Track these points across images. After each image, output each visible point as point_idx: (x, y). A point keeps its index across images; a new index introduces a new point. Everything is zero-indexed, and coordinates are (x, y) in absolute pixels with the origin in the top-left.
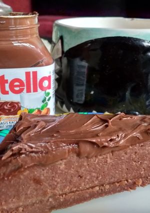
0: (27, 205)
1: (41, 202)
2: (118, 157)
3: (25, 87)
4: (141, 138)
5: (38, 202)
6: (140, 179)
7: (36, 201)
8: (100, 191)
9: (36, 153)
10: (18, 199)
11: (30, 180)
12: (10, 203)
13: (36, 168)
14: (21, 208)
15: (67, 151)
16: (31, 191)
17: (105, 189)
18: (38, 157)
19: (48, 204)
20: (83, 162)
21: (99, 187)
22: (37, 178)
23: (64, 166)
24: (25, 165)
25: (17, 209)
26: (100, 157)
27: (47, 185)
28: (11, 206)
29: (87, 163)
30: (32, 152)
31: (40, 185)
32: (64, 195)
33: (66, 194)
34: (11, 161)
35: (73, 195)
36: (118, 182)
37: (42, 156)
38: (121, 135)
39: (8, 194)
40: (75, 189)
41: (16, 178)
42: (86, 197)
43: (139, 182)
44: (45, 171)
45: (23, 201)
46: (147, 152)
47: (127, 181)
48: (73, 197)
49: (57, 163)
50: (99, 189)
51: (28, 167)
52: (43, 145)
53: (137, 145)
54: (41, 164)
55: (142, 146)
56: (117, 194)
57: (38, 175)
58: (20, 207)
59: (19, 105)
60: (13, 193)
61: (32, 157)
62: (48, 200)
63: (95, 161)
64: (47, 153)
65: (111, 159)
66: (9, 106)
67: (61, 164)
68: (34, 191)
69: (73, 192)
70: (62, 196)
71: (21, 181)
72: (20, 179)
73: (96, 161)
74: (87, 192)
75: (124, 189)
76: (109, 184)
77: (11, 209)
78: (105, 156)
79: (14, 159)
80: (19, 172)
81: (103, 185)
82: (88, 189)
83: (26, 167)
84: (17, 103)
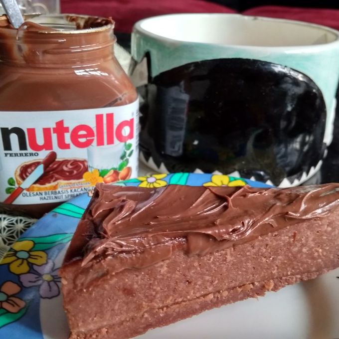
0: (114, 325)
1: (133, 319)
2: (242, 253)
3: (95, 138)
4: (275, 225)
5: (128, 319)
6: (271, 281)
7: (126, 318)
8: (215, 300)
9: (128, 252)
10: (101, 318)
11: (119, 290)
12: (89, 324)
13: (127, 274)
14: (104, 329)
15: (171, 249)
16: (119, 306)
17: (222, 297)
18: (131, 259)
19: (143, 321)
20: (193, 261)
21: (214, 294)
22: (129, 287)
23: (166, 269)
24: (112, 271)
25: (99, 330)
26: (217, 254)
27: (141, 296)
28: (92, 327)
29: (199, 262)
30: (122, 252)
31: (133, 296)
32: (165, 309)
33: (167, 307)
34: (92, 266)
35: (178, 307)
36: (240, 287)
37: (136, 257)
38: (246, 222)
39: (88, 312)
40: (180, 300)
41: (99, 289)
42: (196, 309)
43: (269, 286)
44: (140, 277)
45: (109, 320)
46: (282, 244)
47: (253, 284)
48: (177, 310)
49: (156, 266)
50: (214, 297)
51: (117, 274)
52: (137, 241)
53: (270, 234)
54: (135, 268)
55: (275, 235)
56: (239, 303)
57: (130, 283)
58: (103, 327)
59: (86, 164)
60: (95, 309)
61: (122, 259)
62: (143, 316)
63: (209, 260)
64: (142, 253)
65: (231, 255)
66: (71, 167)
67: (162, 266)
68: (124, 305)
69: (178, 303)
70: (163, 310)
71: (106, 292)
72: (105, 289)
73: (212, 260)
74: (197, 303)
75: (249, 296)
76: (228, 289)
77: (91, 330)
78: (223, 252)
79: (97, 263)
80: (104, 280)
81: (219, 292)
82: (198, 298)
83: (114, 274)
84: (83, 162)
